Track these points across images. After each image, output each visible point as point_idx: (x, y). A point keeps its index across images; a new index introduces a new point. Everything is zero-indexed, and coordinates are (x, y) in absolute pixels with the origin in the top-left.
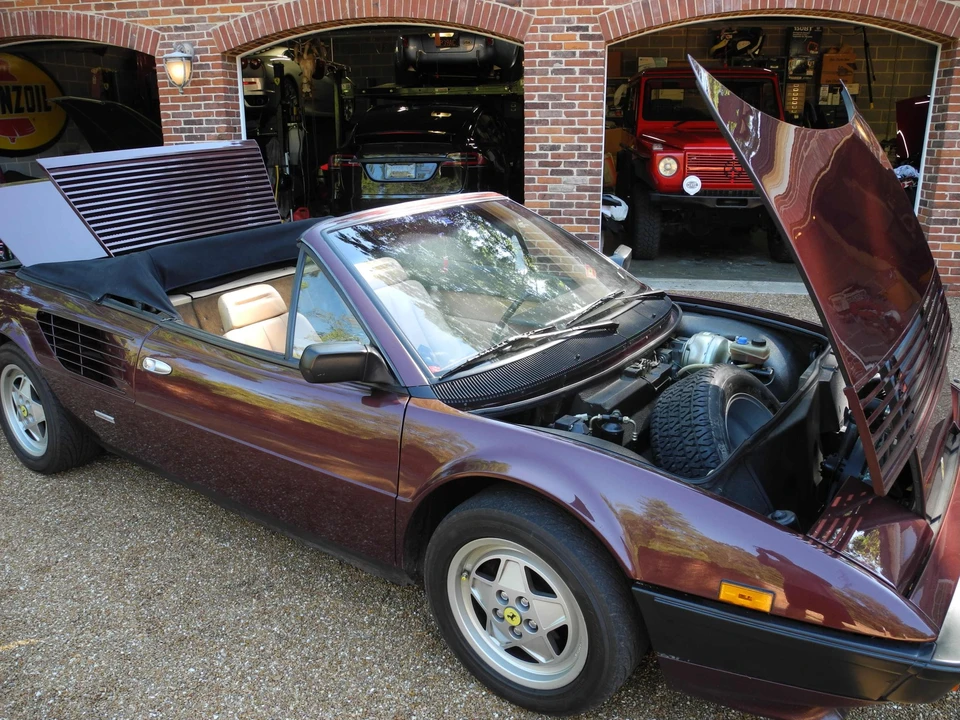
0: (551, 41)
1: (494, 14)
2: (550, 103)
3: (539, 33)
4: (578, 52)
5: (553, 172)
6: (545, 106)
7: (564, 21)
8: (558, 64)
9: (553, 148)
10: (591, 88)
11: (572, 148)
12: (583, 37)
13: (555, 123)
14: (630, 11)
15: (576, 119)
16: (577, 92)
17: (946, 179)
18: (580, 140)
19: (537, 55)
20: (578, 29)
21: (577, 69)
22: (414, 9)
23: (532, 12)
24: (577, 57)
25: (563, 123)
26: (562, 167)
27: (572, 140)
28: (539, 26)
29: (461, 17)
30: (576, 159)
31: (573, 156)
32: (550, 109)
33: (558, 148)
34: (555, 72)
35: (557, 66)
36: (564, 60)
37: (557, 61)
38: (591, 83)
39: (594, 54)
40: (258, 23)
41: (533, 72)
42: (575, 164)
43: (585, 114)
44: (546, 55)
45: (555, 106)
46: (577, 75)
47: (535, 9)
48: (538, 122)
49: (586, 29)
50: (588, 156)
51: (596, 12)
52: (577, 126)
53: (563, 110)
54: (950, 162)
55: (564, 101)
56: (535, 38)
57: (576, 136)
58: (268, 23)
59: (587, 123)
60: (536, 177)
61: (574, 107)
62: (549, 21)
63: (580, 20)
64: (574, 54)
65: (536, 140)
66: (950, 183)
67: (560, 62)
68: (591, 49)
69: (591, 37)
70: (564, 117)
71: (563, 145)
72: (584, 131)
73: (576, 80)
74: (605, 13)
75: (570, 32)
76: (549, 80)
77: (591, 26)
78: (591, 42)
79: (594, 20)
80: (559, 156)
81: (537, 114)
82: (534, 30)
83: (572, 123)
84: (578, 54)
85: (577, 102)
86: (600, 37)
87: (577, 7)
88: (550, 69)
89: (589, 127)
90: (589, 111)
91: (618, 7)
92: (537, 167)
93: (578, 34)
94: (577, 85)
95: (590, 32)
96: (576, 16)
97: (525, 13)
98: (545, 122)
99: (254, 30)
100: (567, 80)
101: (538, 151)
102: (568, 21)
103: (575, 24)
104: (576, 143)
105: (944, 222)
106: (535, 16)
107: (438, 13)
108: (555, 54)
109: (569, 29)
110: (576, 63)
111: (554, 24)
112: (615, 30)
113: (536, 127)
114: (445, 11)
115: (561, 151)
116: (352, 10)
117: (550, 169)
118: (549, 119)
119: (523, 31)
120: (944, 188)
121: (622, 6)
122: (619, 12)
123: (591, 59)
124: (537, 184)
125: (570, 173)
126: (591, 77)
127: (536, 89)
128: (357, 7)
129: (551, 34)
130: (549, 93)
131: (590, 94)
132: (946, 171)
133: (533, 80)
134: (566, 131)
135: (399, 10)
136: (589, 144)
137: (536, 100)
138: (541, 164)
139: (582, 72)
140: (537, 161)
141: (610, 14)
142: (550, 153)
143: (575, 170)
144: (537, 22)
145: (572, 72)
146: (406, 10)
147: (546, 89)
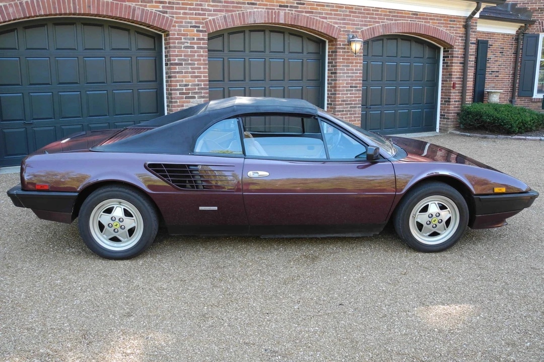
0: (182, 32)
1: (155, 16)
2: (184, 63)
3: (177, 28)
4: (195, 38)
5: (186, 98)
6: (181, 64)
7: (189, 23)
8: (186, 44)
9: (186, 85)
10: (202, 56)
11: (195, 85)
12: (197, 31)
13: (186, 73)
14: (218, 20)
15: (196, 71)
16: (196, 58)
17: (339, 94)
18: (199, 81)
19: (177, 39)
20: (195, 27)
21: (195, 46)
22: (112, 11)
23: (173, 17)
24: (195, 41)
25: (190, 73)
26: (190, 95)
27: (194, 81)
28: (177, 24)
29: (137, 17)
30: (197, 91)
31: (195, 89)
32: (184, 66)
33: (188, 85)
34: (184, 47)
35: (186, 45)
36: (189, 41)
37: (186, 42)
38: (202, 53)
39: (203, 39)
40: (11, 10)
41: (175, 47)
42: (196, 93)
43: (200, 68)
44: (180, 39)
45: (186, 64)
46: (196, 49)
47: (175, 16)
48: (178, 72)
49: (199, 27)
50: (202, 89)
51: (203, 19)
52: (196, 74)
53: (190, 66)
54: (339, 87)
55: (190, 62)
56: (175, 30)
57: (196, 79)
58: (18, 11)
59: (201, 73)
60: (178, 100)
61: (195, 65)
62: (181, 22)
63: (196, 23)
64: (194, 39)
65: (177, 81)
66: (340, 96)
67: (188, 43)
68: (201, 37)
69: (201, 31)
70: (190, 70)
71: (190, 84)
72: (200, 77)
73: (196, 52)
74: (207, 20)
75: (192, 28)
76: (182, 52)
77: (201, 26)
78: (201, 34)
79: (202, 23)
80: (189, 89)
81: (178, 69)
82: (174, 26)
83: (194, 73)
84: (195, 39)
85: (196, 62)
86: (205, 31)
87: (194, 16)
88: (183, 46)
89: (202, 75)
90: (202, 67)
91: (213, 17)
92: (178, 95)
93: (195, 29)
94: (196, 54)
95: (201, 29)
96: (194, 21)
97: (170, 18)
98: (181, 72)
99: (8, 14)
100: (191, 52)
101: (178, 87)
102: (191, 23)
103: (194, 25)
104: (197, 83)
105: (340, 111)
106: (175, 19)
107: (125, 14)
108: (185, 39)
109: (191, 27)
110: (195, 43)
111: (184, 24)
112: (212, 29)
113: (177, 75)
114: (129, 13)
115: (190, 87)
116: (75, 9)
117: (185, 96)
118: (183, 71)
119: (170, 26)
120: (339, 97)
121: (215, 17)
122: (214, 20)
123: (202, 42)
124: (178, 104)
125: (194, 98)
126: (202, 50)
127: (177, 56)
128: (78, 7)
129: (182, 29)
130: (183, 58)
131: (202, 58)
132: (339, 91)
133: (175, 51)
134: (192, 77)
135: (103, 11)
136: (203, 83)
137: (176, 61)
138: (180, 94)
139: (198, 48)
140: (178, 92)
141: (210, 20)
142: (184, 88)
143: (196, 96)
144: (176, 22)
145: (193, 48)
146: (107, 11)
147: (181, 56)
